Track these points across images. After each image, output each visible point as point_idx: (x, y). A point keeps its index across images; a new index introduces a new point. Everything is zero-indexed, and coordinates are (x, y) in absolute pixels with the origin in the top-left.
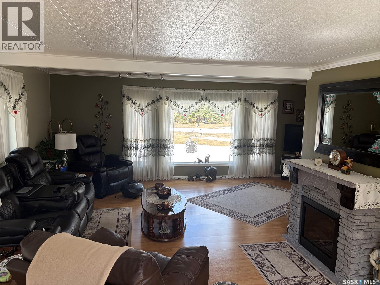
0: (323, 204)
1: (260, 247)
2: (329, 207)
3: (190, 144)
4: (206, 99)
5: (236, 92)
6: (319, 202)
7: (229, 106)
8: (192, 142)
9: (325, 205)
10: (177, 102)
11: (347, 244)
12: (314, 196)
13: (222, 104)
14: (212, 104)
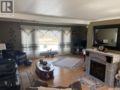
0: (99, 62)
1: (80, 77)
2: (101, 63)
3: (45, 45)
4: (50, 30)
5: (59, 28)
6: (97, 62)
7: (57, 32)
8: (46, 45)
9: (100, 62)
10: (41, 31)
11: (109, 73)
12: (95, 60)
13: (55, 32)
14: (52, 32)
